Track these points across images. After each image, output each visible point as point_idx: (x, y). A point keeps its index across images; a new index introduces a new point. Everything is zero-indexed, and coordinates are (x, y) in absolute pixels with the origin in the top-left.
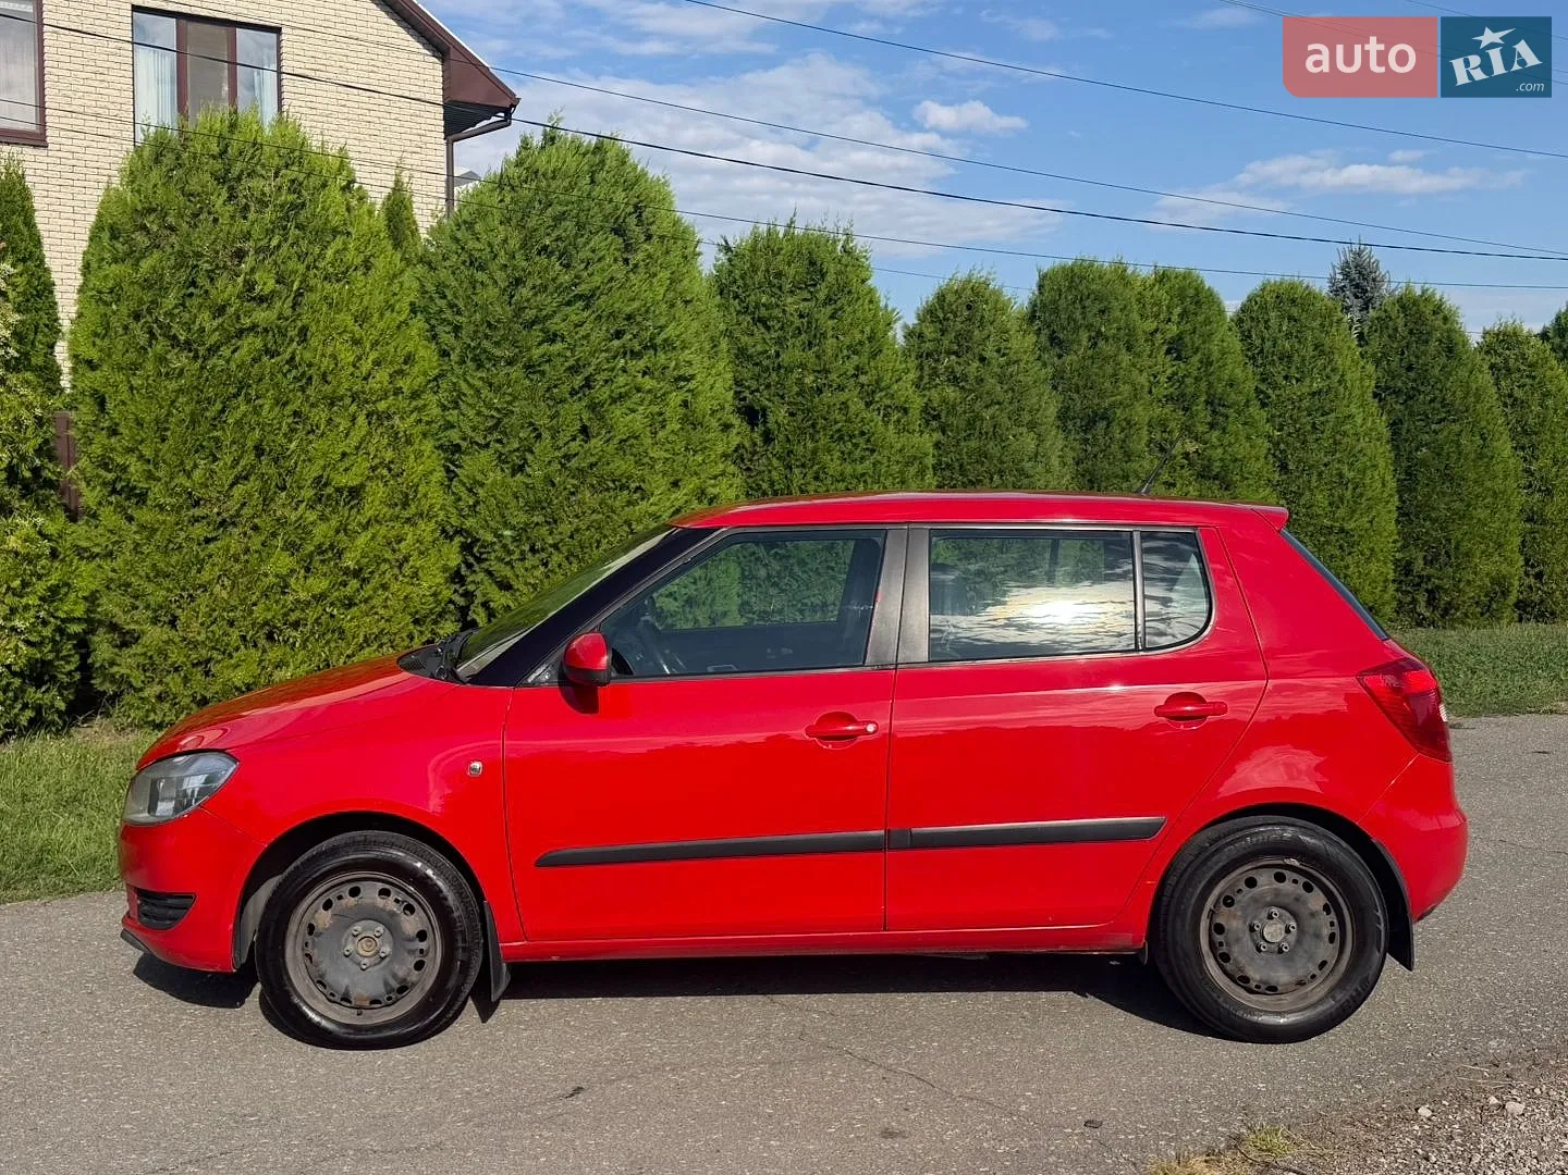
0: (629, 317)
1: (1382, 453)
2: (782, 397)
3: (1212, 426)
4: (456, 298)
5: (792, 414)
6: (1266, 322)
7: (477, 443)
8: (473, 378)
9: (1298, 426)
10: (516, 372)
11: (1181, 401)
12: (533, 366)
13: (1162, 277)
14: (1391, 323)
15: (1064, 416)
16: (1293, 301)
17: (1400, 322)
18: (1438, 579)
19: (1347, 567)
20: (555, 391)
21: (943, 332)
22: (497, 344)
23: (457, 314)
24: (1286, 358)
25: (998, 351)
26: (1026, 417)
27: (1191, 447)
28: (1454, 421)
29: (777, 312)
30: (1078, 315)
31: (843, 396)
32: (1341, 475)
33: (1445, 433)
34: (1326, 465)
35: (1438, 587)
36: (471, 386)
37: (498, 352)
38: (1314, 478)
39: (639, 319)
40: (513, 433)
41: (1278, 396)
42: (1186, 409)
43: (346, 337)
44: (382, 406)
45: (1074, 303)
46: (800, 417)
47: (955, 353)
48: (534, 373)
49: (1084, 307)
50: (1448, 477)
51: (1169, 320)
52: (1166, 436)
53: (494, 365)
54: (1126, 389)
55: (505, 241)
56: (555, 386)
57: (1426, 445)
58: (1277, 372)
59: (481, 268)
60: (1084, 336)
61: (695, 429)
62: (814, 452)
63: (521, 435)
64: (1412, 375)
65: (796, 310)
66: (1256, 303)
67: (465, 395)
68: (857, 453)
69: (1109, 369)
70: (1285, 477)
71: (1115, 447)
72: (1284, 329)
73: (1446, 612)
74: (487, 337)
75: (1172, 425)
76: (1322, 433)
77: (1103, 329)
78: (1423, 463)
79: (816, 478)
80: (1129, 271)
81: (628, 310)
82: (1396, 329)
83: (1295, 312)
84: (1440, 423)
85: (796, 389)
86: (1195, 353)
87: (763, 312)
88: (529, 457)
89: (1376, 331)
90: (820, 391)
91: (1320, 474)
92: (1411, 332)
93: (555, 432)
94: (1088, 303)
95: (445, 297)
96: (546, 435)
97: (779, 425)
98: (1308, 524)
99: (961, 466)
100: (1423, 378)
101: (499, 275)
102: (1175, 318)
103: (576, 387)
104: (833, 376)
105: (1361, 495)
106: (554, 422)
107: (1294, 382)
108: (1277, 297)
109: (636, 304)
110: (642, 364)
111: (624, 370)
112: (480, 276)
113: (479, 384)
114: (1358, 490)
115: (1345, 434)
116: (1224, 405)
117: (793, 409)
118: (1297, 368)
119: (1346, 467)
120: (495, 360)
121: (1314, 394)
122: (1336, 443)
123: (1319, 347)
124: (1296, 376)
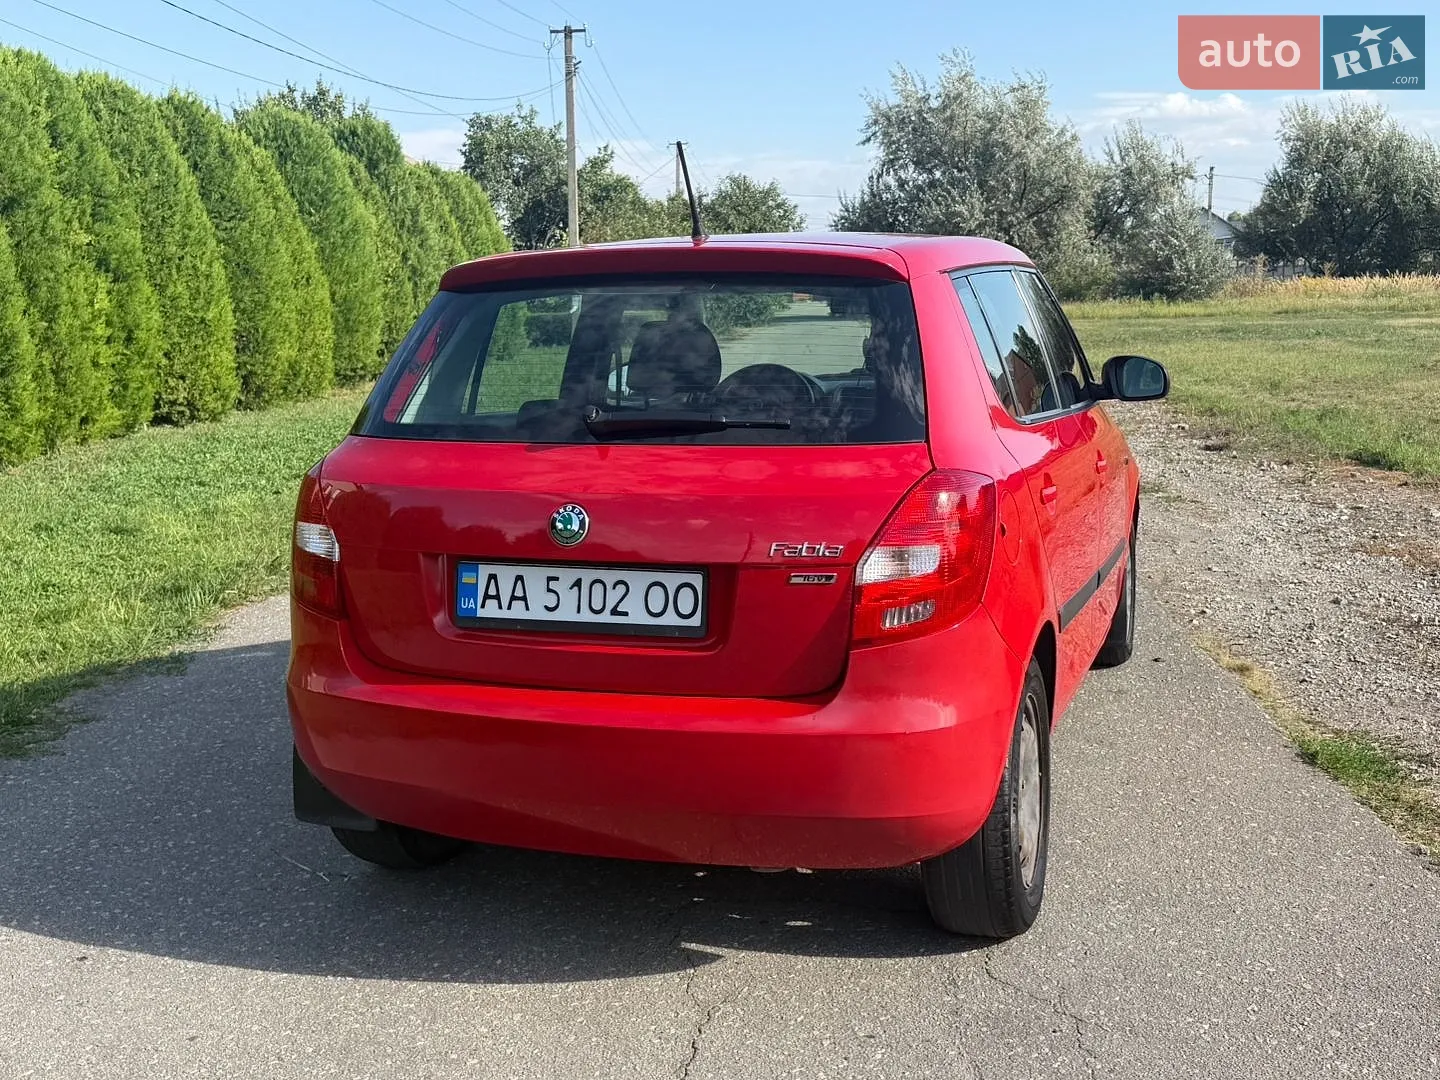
3: (94, 217)
9: (150, 219)
11: (68, 189)
16: (115, 93)
18: (251, 365)
19: (208, 356)
24: (127, 150)
27: (85, 238)
28: (240, 219)
33: (239, 231)
34: (181, 258)
35: (251, 372)
38: (174, 271)
42: (75, 198)
52: (67, 225)
54: (33, 173)
57: (223, 241)
58: (121, 163)
72: (115, 121)
73: (258, 394)
75: (69, 213)
76: (173, 226)
83: (120, 105)
84: (229, 221)
86: (70, 140)
91: (178, 267)
98: (176, 316)
105: (211, 287)
107: (138, 175)
108: (98, 88)
115: (190, 228)
116: (101, 196)
121: (158, 187)
122: (185, 237)
123: (152, 141)
124: (140, 169)
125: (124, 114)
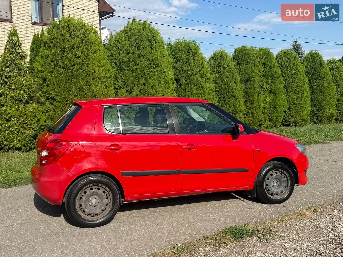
0: (152, 60)
1: (307, 87)
2: (183, 77)
3: (272, 82)
4: (116, 56)
5: (186, 80)
6: (282, 59)
7: (122, 88)
8: (120, 74)
9: (289, 81)
10: (129, 72)
11: (265, 76)
12: (133, 71)
13: (261, 49)
14: (308, 59)
15: (241, 80)
16: (288, 54)
17: (310, 58)
18: (319, 114)
19: (300, 112)
20: (138, 76)
21: (215, 62)
22: (125, 66)
23: (116, 60)
24: (287, 66)
25: (227, 66)
26: (234, 80)
27: (268, 86)
28: (322, 80)
29: (182, 58)
30: (243, 58)
31: (196, 76)
32: (299, 92)
33: (320, 82)
34: (295, 90)
35: (319, 116)
36: (120, 75)
37: (125, 68)
38: (293, 92)
39: (155, 60)
40: (129, 85)
41: (285, 75)
42: (266, 78)
43: (96, 65)
44: (104, 80)
45: (242, 55)
46: (188, 81)
47: (218, 67)
48: (134, 72)
49: (244, 56)
50: (321, 92)
51: (263, 59)
52: (262, 84)
53: (124, 71)
54: (254, 74)
55: (126, 44)
56: (138, 75)
57: (316, 85)
58: (285, 69)
59: (121, 50)
60: (245, 62)
61: (167, 84)
62: (191, 88)
63: (131, 86)
64: (313, 70)
65: (186, 58)
66: (280, 55)
67: (118, 77)
68: (200, 89)
69: (250, 70)
70: (287, 92)
71: (252, 86)
72: (286, 60)
73: (321, 121)
74: (123, 65)
75: (264, 81)
76: (295, 83)
77: (249, 61)
78: (316, 89)
79: (191, 94)
80: (254, 48)
81: (152, 58)
82: (309, 60)
83: (288, 56)
84: (319, 80)
85: (186, 75)
86: (268, 66)
87: (179, 58)
88: (133, 90)
89: (305, 60)
90: (191, 75)
91: (294, 92)
92: (313, 61)
93: (138, 85)
94: (245, 55)
95: (113, 56)
96: (136, 85)
97: (183, 83)
98: (292, 102)
99: (220, 91)
100: (315, 70)
101: (125, 52)
102: (264, 58)
103: (142, 75)
104: (194, 72)
106: (138, 83)
107: (289, 72)
108: (284, 53)
109: (154, 57)
110: (155, 70)
111: (152, 71)
112: (120, 52)
113: (121, 75)
114: (302, 95)
115: (299, 83)
116: (274, 77)
117: (186, 79)
118: (289, 69)
119: (300, 90)
120: (125, 70)
121: (293, 74)
122: (298, 85)
123: (294, 64)
124: (289, 70)
125: (288, 58)
